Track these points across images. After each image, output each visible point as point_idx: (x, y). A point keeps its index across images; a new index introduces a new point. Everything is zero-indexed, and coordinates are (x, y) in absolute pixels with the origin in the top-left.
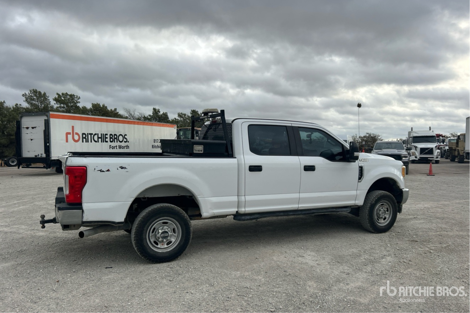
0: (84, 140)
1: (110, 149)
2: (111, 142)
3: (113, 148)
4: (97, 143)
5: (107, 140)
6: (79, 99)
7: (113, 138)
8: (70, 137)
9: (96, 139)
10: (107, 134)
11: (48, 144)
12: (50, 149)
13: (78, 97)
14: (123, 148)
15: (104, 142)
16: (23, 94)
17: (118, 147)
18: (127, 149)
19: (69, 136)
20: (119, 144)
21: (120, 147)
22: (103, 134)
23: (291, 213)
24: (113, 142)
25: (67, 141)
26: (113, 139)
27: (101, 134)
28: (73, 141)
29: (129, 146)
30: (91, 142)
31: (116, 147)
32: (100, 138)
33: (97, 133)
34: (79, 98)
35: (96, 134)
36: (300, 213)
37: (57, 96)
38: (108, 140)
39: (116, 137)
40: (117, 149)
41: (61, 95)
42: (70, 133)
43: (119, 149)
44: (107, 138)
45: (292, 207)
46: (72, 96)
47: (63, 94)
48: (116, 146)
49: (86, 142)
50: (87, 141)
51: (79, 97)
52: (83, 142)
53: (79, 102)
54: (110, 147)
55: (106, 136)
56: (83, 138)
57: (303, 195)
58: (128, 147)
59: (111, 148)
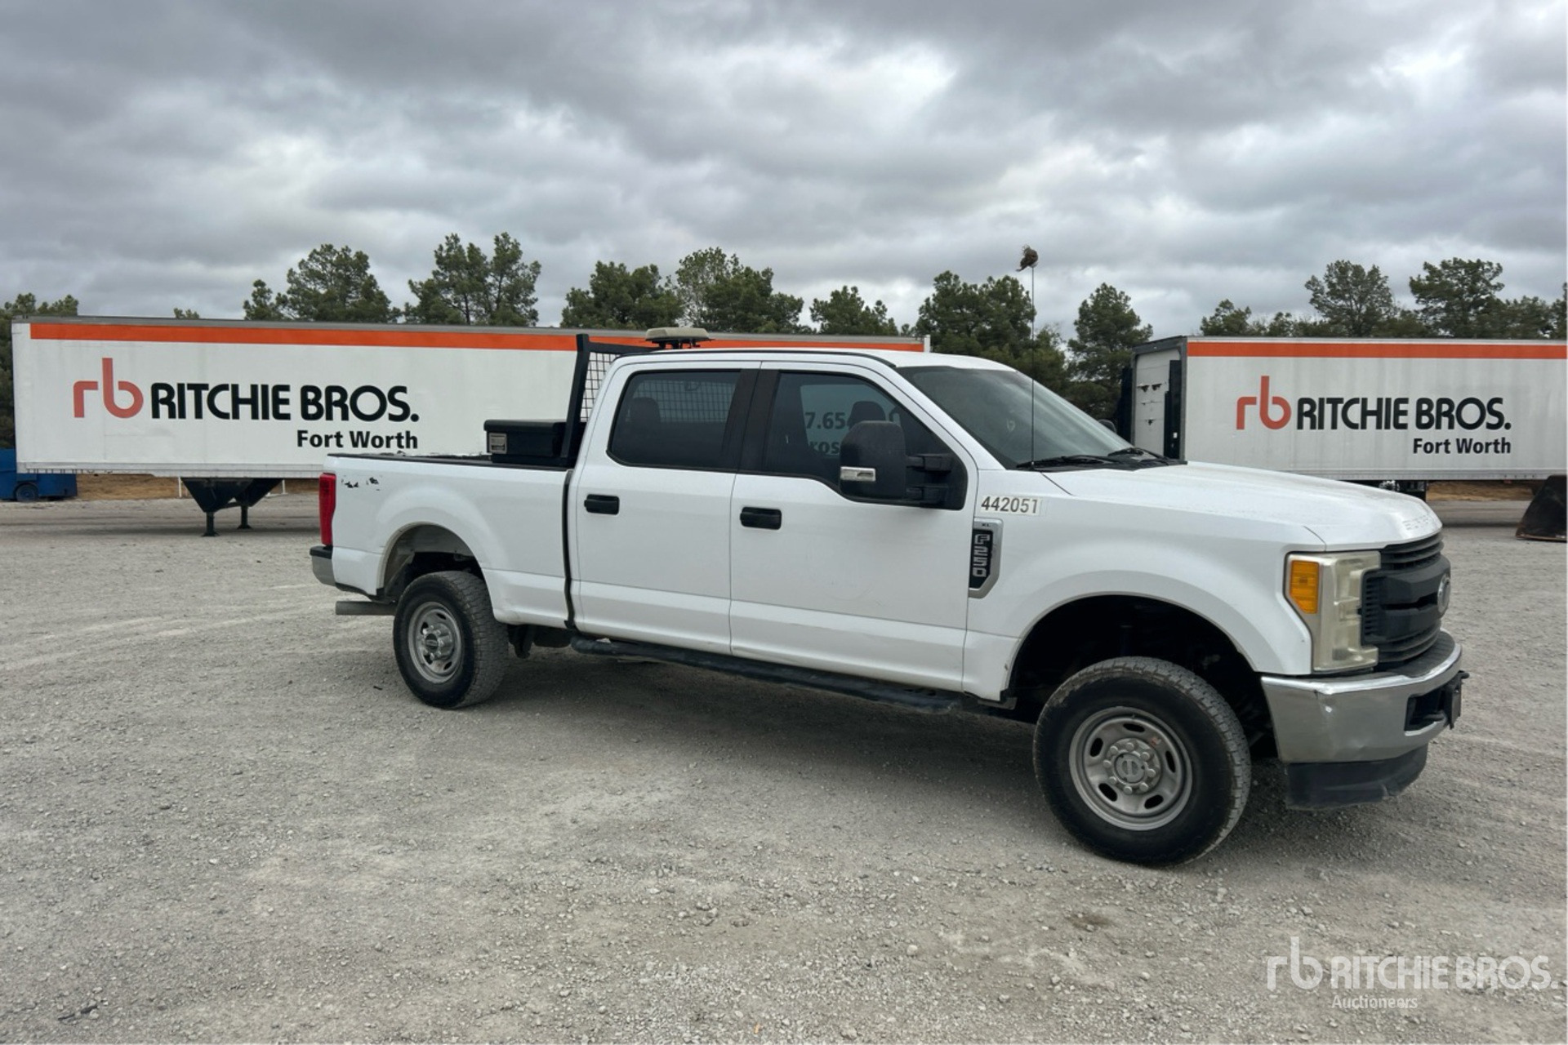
0: (1307, 421)
1: (1415, 451)
2: (1420, 425)
3: (1430, 448)
4: (1359, 431)
5: (1402, 420)
6: (1496, 274)
7: (1434, 412)
8: (1252, 412)
9: (1355, 414)
10: (1405, 401)
11: (1175, 435)
12: (1181, 450)
13: (1495, 266)
14: (1481, 448)
15: (1387, 427)
16: (1309, 283)
17: (1453, 447)
18: (1501, 454)
19: (1248, 408)
20: (1459, 432)
21: (1464, 446)
22: (1388, 400)
23: (709, 663)
24: (1434, 426)
25: (1240, 425)
26: (1431, 416)
27: (1380, 401)
28: (1264, 427)
29: (1508, 444)
30: (1334, 426)
31: (1442, 448)
32: (1372, 413)
33: (1360, 396)
34: (1500, 269)
35: (1354, 401)
36: (736, 667)
37: (1425, 274)
38: (1410, 419)
39: (1445, 407)
40: (1447, 451)
41: (1439, 268)
42: (1252, 401)
43: (1460, 451)
44: (1405, 413)
45: (710, 643)
46: (1474, 268)
47: (1444, 265)
48: (1447, 443)
49: (1313, 427)
50: (1318, 424)
51: (1498, 265)
52: (1300, 426)
53: (1499, 287)
54: (1416, 446)
55: (1402, 407)
56: (1301, 415)
57: (741, 610)
58: (1504, 446)
59: (1420, 450)
